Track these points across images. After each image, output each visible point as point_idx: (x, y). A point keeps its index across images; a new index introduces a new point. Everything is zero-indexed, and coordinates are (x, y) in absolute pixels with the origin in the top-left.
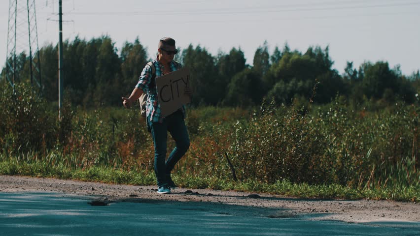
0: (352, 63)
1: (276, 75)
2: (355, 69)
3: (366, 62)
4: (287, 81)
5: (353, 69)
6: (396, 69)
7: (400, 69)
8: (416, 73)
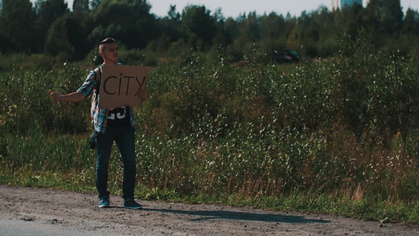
0: (175, 6)
1: (94, 20)
2: (178, 13)
3: (189, 5)
4: (105, 26)
5: (176, 12)
6: (218, 12)
7: (221, 12)
8: (242, 15)
